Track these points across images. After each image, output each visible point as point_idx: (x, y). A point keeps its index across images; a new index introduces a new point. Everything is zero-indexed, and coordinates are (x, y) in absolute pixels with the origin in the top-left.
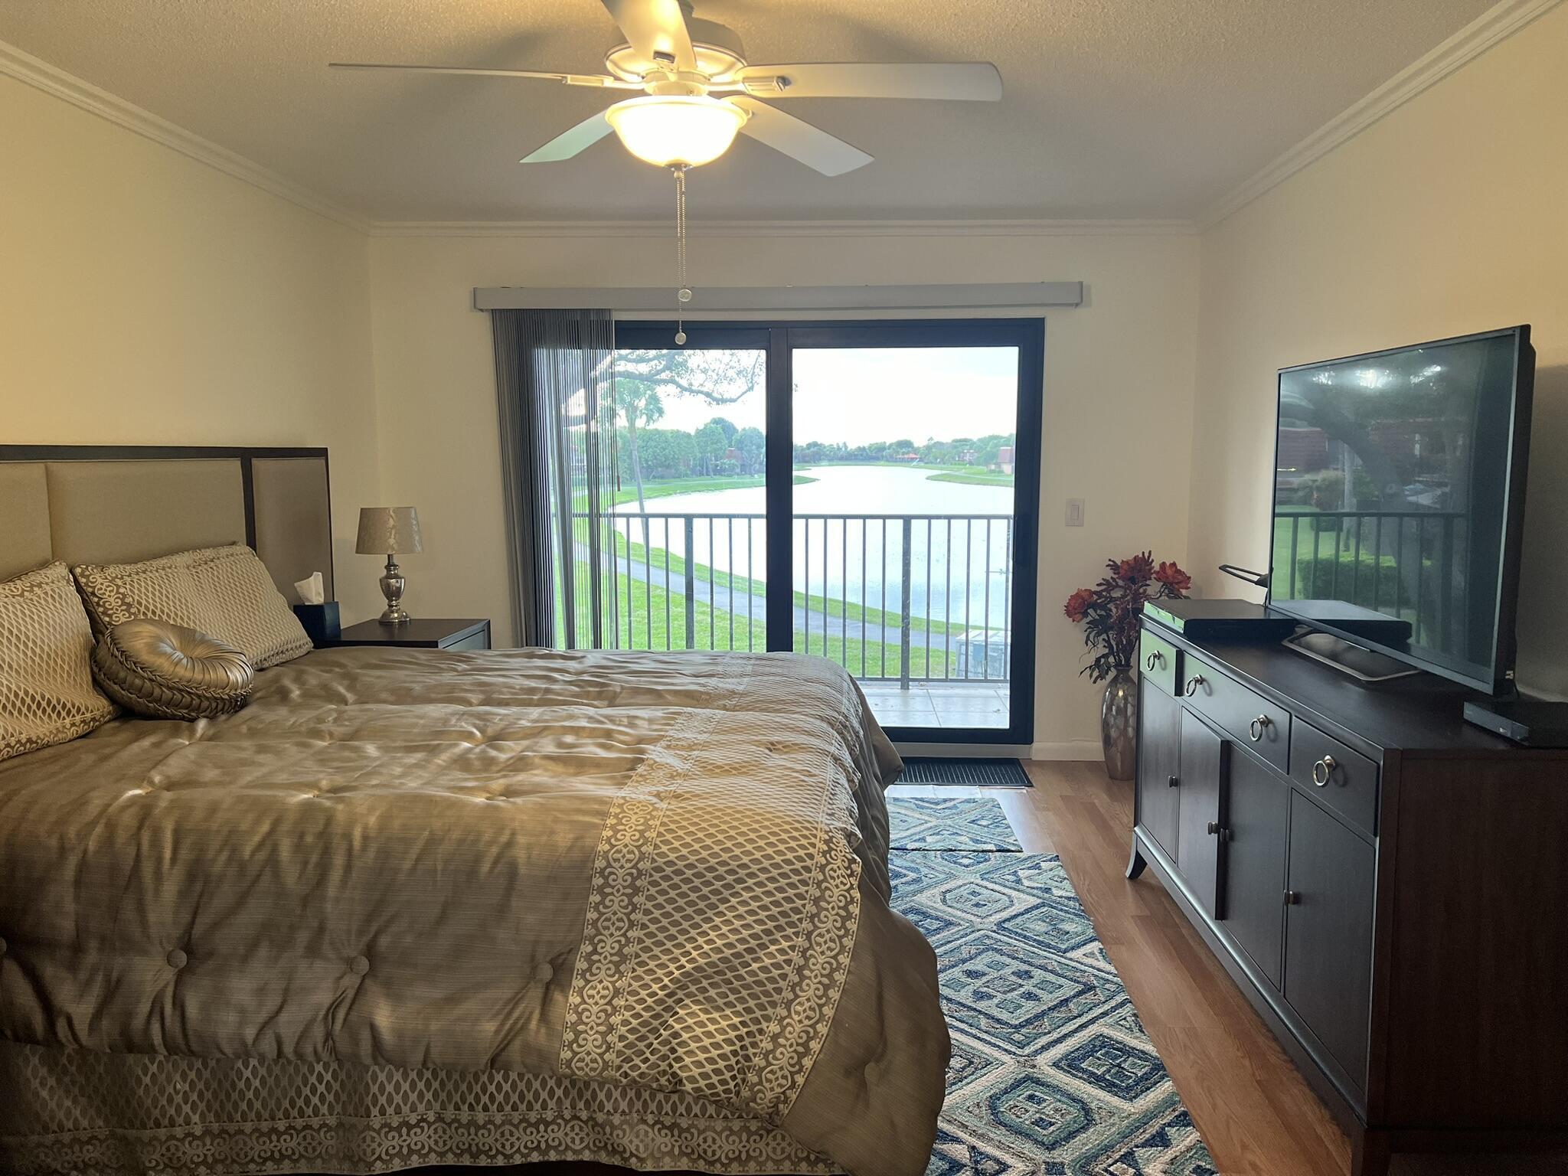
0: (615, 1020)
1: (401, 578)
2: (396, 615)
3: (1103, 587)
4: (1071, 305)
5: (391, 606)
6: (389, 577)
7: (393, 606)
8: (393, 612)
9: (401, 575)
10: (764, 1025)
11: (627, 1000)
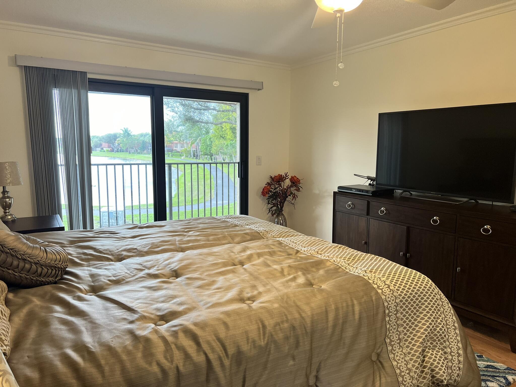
0: (410, 366)
1: (11, 198)
2: (9, 217)
3: (267, 185)
4: (256, 89)
5: (5, 213)
6: (4, 197)
7: (7, 213)
8: (7, 216)
9: (11, 196)
10: (446, 350)
11: (409, 357)
